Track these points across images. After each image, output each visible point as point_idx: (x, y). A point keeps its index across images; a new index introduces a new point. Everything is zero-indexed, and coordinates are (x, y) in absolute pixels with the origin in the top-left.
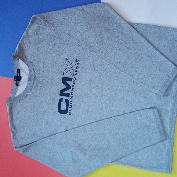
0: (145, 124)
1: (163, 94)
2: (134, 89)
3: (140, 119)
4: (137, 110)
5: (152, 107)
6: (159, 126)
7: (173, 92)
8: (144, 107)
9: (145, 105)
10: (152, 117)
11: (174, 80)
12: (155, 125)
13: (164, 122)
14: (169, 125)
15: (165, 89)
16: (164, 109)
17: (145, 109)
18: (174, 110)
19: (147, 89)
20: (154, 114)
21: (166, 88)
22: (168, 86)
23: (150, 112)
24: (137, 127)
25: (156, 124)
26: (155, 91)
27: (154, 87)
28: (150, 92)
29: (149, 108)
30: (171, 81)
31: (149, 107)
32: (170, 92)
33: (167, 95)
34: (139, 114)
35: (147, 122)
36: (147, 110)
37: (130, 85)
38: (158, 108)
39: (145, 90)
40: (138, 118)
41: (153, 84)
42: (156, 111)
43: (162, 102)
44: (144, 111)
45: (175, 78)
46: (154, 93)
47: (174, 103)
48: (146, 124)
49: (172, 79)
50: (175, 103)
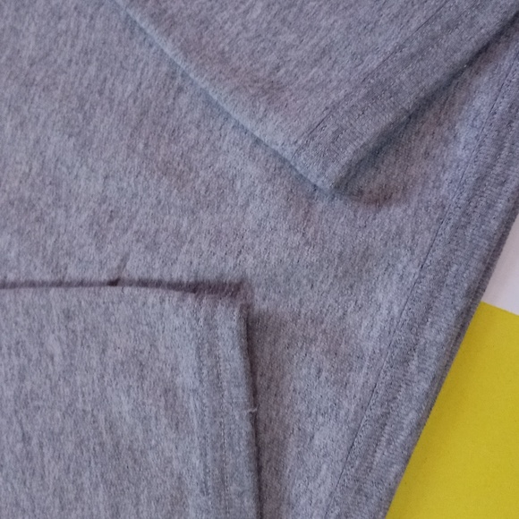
0: (102, 424)
1: (335, 170)
2: (92, 70)
3: (70, 370)
4: (73, 273)
5: (210, 276)
6: (222, 482)
7: (447, 176)
8: (135, 269)
9: (153, 246)
10: (186, 378)
11: (483, 54)
12: (195, 460)
13: (292, 450)
14: (323, 494)
15: (369, 128)
16: (316, 321)
17: (144, 283)
18: (406, 361)
19: (209, 102)
20: (206, 347)
21: (388, 118)
22: (408, 102)
23: (177, 322)
24: (26, 439)
25: (204, 455)
26: (276, 132)
27: (271, 91)
28: (232, 135)
29: (175, 286)
30: (458, 57)
31: (178, 273)
32: (413, 171)
33: (382, 199)
34: (68, 316)
35: (123, 405)
36: (152, 296)
37: (62, 26)
38: (261, 305)
39: (184, 100)
40: (57, 351)
41: (272, 58)
42: (228, 322)
43: (310, 256)
44: (122, 303)
45: (503, 34)
46: (259, 151)
47: (424, 286)
48: (111, 428)
49: (470, 47)
50: (440, 283)
